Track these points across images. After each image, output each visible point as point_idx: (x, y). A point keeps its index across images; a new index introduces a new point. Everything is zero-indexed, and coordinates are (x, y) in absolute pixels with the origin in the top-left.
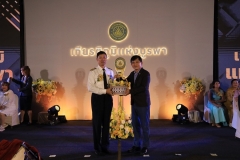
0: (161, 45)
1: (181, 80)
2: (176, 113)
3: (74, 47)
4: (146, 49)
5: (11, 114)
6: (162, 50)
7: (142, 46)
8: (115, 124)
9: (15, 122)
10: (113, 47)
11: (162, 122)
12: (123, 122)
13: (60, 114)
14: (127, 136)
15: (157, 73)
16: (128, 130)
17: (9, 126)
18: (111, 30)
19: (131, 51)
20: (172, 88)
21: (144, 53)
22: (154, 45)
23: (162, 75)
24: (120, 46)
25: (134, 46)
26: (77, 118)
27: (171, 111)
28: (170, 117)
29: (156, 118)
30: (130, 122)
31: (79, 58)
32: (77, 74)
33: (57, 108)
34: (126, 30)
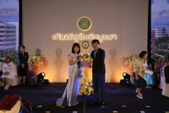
0: (113, 33)
1: (126, 57)
2: (123, 78)
3: (55, 34)
4: (103, 36)
5: (13, 78)
6: (114, 36)
7: (100, 34)
8: (82, 85)
9: (15, 84)
10: (81, 34)
11: (113, 84)
12: (87, 84)
13: (45, 78)
14: (89, 94)
15: (110, 52)
16: (91, 89)
17: (11, 86)
18: (80, 23)
19: (92, 37)
20: (120, 62)
21: (102, 38)
22: (108, 33)
23: (113, 53)
24: (85, 33)
25: (95, 34)
26: (57, 81)
27: (119, 77)
28: (119, 81)
29: (109, 82)
30: (92, 84)
31: (58, 41)
32: (56, 52)
33: (43, 74)
34: (89, 23)
